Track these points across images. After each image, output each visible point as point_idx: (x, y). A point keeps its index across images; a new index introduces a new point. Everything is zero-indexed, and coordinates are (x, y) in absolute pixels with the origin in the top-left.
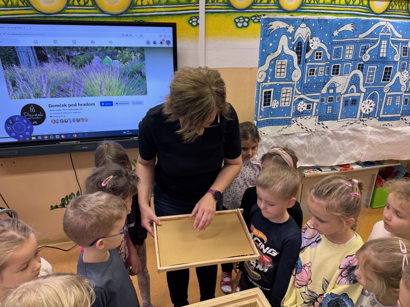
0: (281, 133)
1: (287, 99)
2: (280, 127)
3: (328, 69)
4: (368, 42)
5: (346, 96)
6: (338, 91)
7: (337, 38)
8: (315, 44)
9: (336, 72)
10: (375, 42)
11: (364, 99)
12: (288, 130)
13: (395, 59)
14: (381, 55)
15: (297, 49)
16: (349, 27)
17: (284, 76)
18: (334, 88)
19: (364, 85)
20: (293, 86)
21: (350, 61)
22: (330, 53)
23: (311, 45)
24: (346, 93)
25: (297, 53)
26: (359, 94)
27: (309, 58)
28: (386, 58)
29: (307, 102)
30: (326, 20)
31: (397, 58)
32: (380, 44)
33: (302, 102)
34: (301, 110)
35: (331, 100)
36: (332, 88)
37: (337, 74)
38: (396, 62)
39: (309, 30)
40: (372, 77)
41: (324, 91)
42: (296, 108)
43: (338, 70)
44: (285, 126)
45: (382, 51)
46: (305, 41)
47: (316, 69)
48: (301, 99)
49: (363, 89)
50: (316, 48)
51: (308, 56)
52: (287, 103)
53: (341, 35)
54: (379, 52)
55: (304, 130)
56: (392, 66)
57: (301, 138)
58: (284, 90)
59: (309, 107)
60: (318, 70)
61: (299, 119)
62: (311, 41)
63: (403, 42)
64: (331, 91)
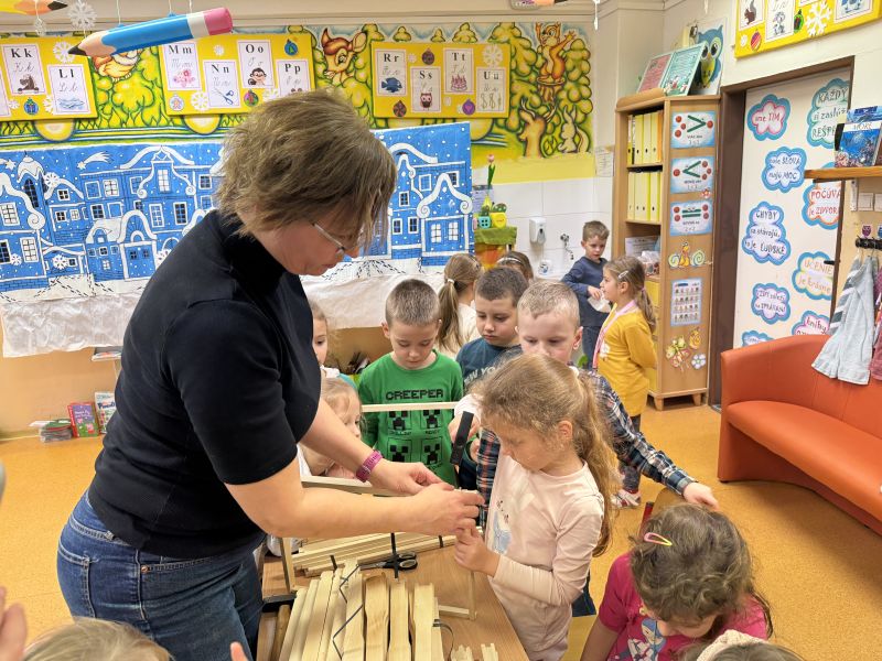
0: (40, 298)
1: (33, 253)
2: (36, 291)
3: (86, 211)
4: (138, 173)
5: (127, 245)
6: (110, 239)
7: (84, 171)
8: (53, 181)
9: (99, 214)
10: (148, 173)
11: (159, 249)
12: (47, 294)
13: (188, 193)
14: (162, 189)
15: (27, 188)
16: (99, 157)
17: (16, 222)
18: (104, 236)
19: (152, 230)
20: (35, 235)
21: (117, 199)
22: (82, 190)
23: (46, 183)
24: (125, 241)
25: (28, 193)
26: (149, 243)
27: (51, 199)
28: (171, 192)
29: (67, 255)
30: (60, 151)
31: (191, 191)
32: (156, 175)
33: (59, 256)
34: (61, 267)
35: (104, 252)
36: (100, 236)
37: (101, 216)
38: (192, 197)
39: (38, 164)
40: (160, 219)
41: (90, 240)
42: (51, 264)
43: (101, 212)
44: (43, 289)
45: (161, 183)
46: (37, 178)
47: (65, 212)
48: (55, 252)
49: (152, 235)
50: (56, 186)
51: (47, 196)
52: (34, 258)
53: (92, 167)
54: (157, 186)
55: (77, 295)
56: (185, 203)
57: (74, 306)
58: (23, 240)
59: (72, 262)
60: (68, 214)
61: (62, 279)
62: (45, 177)
63: (198, 171)
64: (101, 240)
